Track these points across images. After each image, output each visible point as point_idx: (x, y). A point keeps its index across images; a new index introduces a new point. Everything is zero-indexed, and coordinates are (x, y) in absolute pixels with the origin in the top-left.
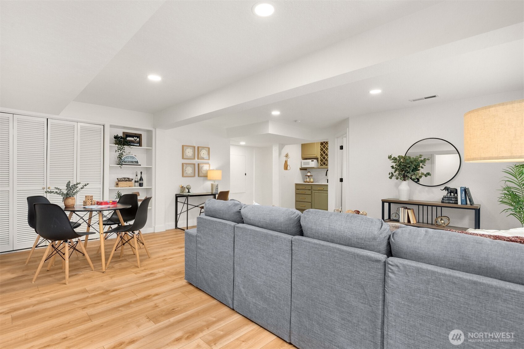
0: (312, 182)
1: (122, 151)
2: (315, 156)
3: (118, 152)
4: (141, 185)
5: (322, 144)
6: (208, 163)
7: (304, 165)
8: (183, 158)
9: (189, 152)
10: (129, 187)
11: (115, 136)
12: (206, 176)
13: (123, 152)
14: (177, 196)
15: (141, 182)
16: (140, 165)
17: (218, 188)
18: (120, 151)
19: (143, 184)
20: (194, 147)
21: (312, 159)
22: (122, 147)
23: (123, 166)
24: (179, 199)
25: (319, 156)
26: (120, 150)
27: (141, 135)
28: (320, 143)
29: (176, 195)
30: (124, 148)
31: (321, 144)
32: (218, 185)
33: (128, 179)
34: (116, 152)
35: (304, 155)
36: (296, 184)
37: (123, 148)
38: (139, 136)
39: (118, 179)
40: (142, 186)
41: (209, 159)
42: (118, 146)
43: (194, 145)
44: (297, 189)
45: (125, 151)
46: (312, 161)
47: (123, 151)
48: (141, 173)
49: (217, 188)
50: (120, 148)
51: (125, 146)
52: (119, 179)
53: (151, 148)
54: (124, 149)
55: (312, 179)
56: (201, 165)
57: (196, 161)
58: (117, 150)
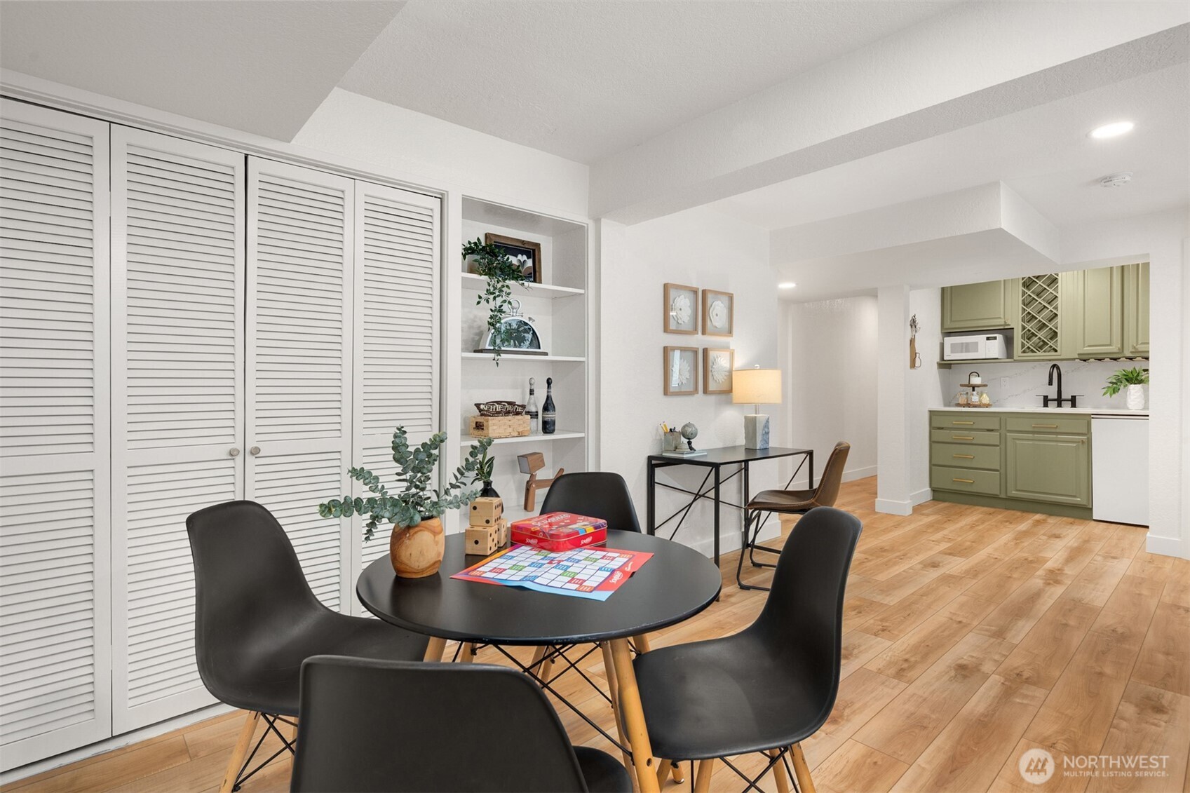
0: (987, 406)
1: (499, 300)
2: (1001, 322)
3: (488, 302)
4: (548, 427)
5: (1028, 283)
6: (725, 348)
7: (952, 352)
8: (666, 329)
9: (683, 307)
10: (520, 435)
11: (470, 243)
12: (727, 391)
13: (505, 301)
14: (654, 462)
15: (549, 416)
16: (546, 354)
17: (768, 433)
18: (495, 298)
19: (554, 423)
20: (695, 292)
21: (989, 331)
22: (499, 286)
23: (503, 356)
24: (660, 474)
25: (1016, 322)
26: (492, 297)
27: (538, 245)
28: (1021, 282)
29: (650, 458)
30: (507, 286)
31: (1024, 285)
32: (768, 421)
33: (509, 408)
34: (479, 303)
35: (951, 321)
36: (930, 411)
37: (504, 289)
38: (532, 251)
39: (478, 406)
40: (552, 432)
41: (730, 332)
42: (489, 280)
43: (694, 285)
44: (933, 428)
45: (511, 298)
46: (988, 339)
47: (504, 298)
48: (549, 382)
49: (766, 430)
50: (495, 288)
51: (509, 282)
52: (482, 407)
53: (581, 291)
54: (508, 291)
55: (985, 395)
56: (712, 354)
57: (698, 341)
58: (484, 296)
